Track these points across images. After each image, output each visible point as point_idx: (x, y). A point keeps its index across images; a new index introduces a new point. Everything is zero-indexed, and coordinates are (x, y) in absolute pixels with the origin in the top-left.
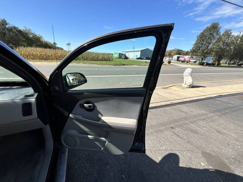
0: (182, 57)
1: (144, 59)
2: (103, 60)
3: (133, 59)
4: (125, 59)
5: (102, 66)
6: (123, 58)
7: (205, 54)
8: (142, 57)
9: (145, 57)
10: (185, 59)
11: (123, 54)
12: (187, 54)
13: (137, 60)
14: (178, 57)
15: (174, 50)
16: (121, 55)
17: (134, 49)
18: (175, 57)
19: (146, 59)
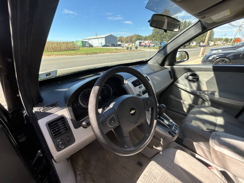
0: (143, 42)
1: (110, 46)
2: (68, 50)
3: (98, 46)
4: (90, 47)
5: (73, 56)
6: (87, 47)
7: (162, 38)
8: (108, 44)
9: (110, 44)
10: (146, 44)
11: (86, 42)
12: (146, 39)
13: (103, 47)
14: (140, 43)
15: (134, 36)
16: (84, 43)
17: (96, 36)
18: (138, 42)
19: (112, 46)
